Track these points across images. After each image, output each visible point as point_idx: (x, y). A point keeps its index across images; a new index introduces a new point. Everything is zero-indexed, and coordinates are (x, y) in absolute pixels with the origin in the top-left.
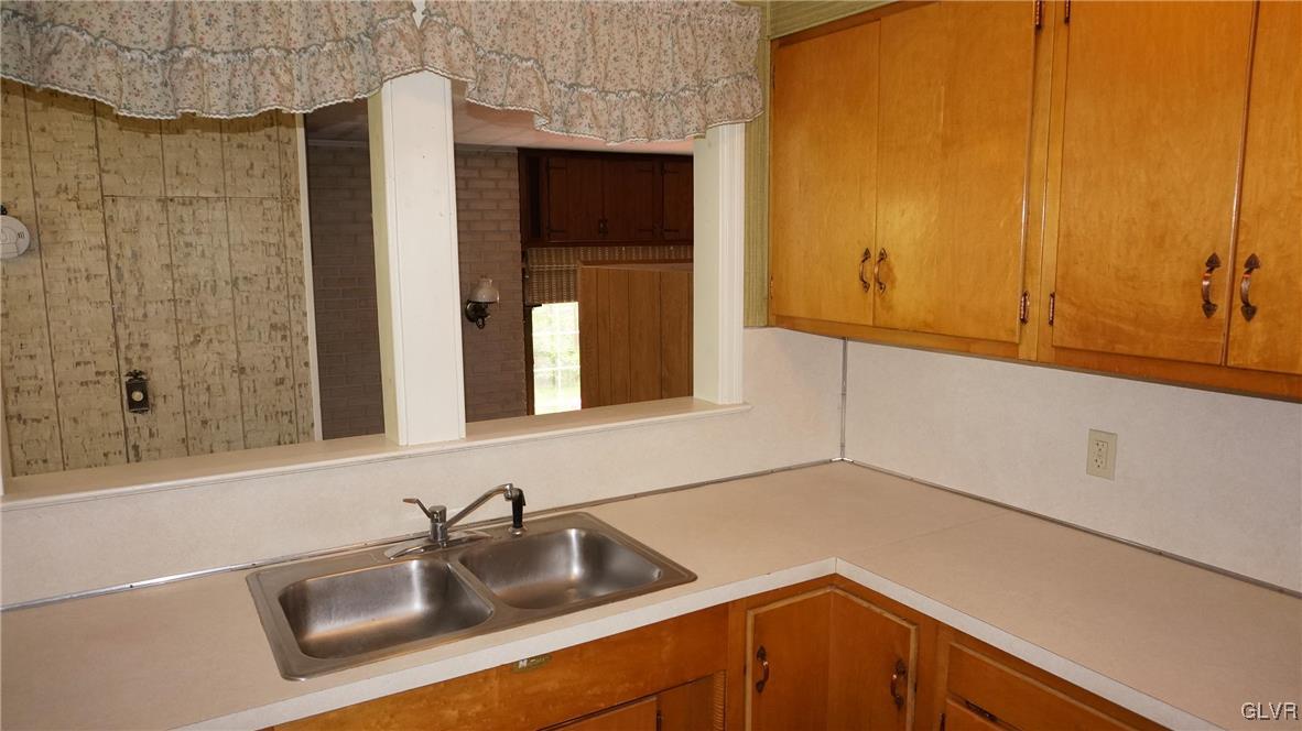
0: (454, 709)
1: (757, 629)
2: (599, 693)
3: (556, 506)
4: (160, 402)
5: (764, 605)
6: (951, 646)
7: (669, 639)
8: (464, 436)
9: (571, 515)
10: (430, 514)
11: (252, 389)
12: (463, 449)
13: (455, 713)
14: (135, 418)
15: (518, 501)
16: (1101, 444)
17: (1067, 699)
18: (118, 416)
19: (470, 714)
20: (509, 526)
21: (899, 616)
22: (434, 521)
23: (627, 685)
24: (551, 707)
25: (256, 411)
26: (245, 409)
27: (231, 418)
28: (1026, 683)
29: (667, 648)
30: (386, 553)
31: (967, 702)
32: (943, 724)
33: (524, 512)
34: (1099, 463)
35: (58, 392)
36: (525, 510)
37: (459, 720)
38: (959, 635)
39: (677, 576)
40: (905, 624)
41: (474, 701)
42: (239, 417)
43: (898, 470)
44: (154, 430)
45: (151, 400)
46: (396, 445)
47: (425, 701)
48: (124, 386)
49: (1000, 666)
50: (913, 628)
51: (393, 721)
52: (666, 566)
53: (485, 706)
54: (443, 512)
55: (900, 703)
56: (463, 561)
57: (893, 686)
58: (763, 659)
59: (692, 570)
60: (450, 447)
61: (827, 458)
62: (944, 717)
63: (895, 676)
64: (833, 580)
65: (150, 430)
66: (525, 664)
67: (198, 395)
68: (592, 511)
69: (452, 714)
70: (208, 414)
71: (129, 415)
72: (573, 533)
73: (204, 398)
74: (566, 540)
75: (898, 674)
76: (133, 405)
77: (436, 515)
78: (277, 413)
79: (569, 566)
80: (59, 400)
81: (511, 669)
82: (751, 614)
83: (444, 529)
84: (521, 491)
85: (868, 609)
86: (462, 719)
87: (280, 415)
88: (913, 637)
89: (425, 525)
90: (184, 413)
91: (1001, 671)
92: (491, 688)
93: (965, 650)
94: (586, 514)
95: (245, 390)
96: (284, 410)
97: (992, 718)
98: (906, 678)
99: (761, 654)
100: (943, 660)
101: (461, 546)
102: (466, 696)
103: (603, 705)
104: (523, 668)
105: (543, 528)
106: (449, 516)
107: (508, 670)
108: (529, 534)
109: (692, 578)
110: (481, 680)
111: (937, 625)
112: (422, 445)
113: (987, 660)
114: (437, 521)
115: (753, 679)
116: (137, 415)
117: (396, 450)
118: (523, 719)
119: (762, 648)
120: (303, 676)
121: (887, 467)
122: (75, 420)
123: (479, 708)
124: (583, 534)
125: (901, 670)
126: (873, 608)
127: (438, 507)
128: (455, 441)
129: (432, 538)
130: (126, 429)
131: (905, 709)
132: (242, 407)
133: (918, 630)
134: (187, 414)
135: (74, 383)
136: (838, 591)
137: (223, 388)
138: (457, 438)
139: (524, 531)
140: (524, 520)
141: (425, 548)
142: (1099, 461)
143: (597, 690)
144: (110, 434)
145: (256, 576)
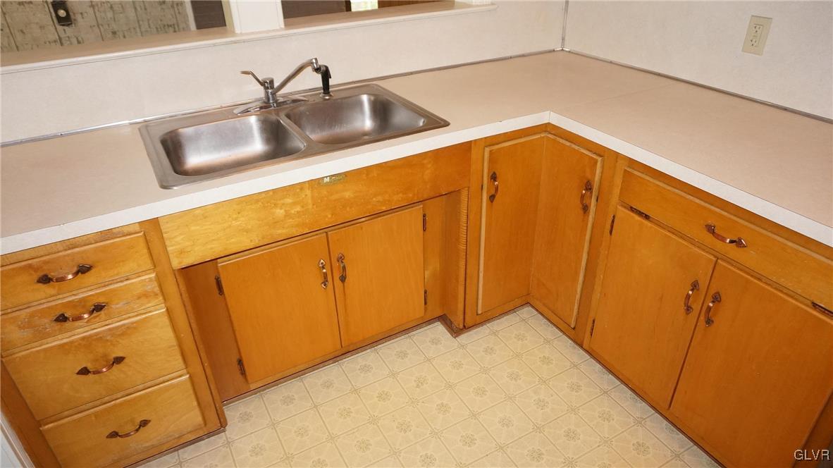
0: (281, 209)
1: (491, 161)
2: (381, 200)
3: (355, 80)
4: (79, 17)
5: (497, 144)
6: (625, 170)
7: (429, 166)
8: (283, 26)
9: (364, 86)
10: (262, 83)
11: (143, 8)
12: (282, 36)
13: (282, 211)
14: (64, 30)
15: (326, 75)
16: (758, 26)
17: (703, 203)
18: (52, 29)
19: (293, 212)
20: (320, 93)
21: (590, 151)
22: (266, 88)
23: (401, 195)
24: (348, 209)
25: (149, 24)
26: (141, 22)
27: (132, 30)
28: (674, 193)
29: (428, 172)
30: (235, 112)
31: (631, 207)
32: (613, 221)
33: (330, 84)
34: (753, 42)
35: (4, 10)
36: (331, 82)
37: (285, 216)
38: (632, 162)
39: (435, 123)
40: (594, 156)
41: (294, 204)
42: (138, 29)
43: (602, 56)
44: (80, 39)
45: (72, 17)
46: (233, 33)
47: (260, 204)
48: (50, 6)
49: (658, 183)
50: (599, 159)
51: (240, 215)
52: (428, 116)
53: (303, 207)
54: (272, 82)
55: (585, 209)
56: (288, 116)
57: (583, 196)
58: (495, 180)
59: (447, 120)
60: (273, 34)
61: (552, 48)
62: (614, 217)
63: (584, 192)
64: (547, 128)
65: (77, 38)
66: (328, 180)
67: (105, 12)
68: (380, 83)
69: (280, 212)
70: (115, 27)
71: (60, 28)
72: (365, 98)
73: (110, 15)
74: (360, 104)
75: (586, 189)
76: (60, 19)
77: (267, 84)
78: (164, 26)
79: (363, 121)
80: (7, 16)
81: (319, 183)
82: (487, 150)
83: (274, 94)
84: (327, 68)
85: (569, 147)
86: (288, 215)
87: (166, 27)
88: (599, 165)
89: (259, 92)
90: (98, 26)
91: (658, 185)
92: (306, 195)
93: (636, 173)
94: (376, 85)
95: (139, 9)
96: (170, 23)
97: (647, 217)
98: (591, 193)
99: (494, 177)
100: (618, 181)
101: (287, 106)
102: (289, 200)
103: (384, 208)
104: (327, 182)
105: (343, 95)
106: (276, 84)
107: (316, 183)
108: (334, 98)
109: (446, 124)
110: (298, 190)
111: (617, 154)
112: (253, 33)
113: (648, 178)
114: (268, 88)
115: (487, 192)
116: (66, 28)
117: (233, 36)
118: (330, 216)
119: (494, 173)
120: (174, 186)
121: (594, 54)
122: (22, 31)
123: (298, 208)
124: (372, 98)
125: (589, 187)
126: (573, 146)
127: (268, 79)
128: (277, 30)
129: (266, 101)
130: (60, 39)
131: (589, 213)
132: (138, 21)
133: (603, 161)
134: (101, 27)
135: (14, 3)
136: (550, 136)
137: (122, 6)
138: (278, 28)
139: (331, 96)
140: (330, 90)
141: (261, 108)
142: (754, 40)
143: (380, 198)
144: (49, 42)
145: (145, 128)
